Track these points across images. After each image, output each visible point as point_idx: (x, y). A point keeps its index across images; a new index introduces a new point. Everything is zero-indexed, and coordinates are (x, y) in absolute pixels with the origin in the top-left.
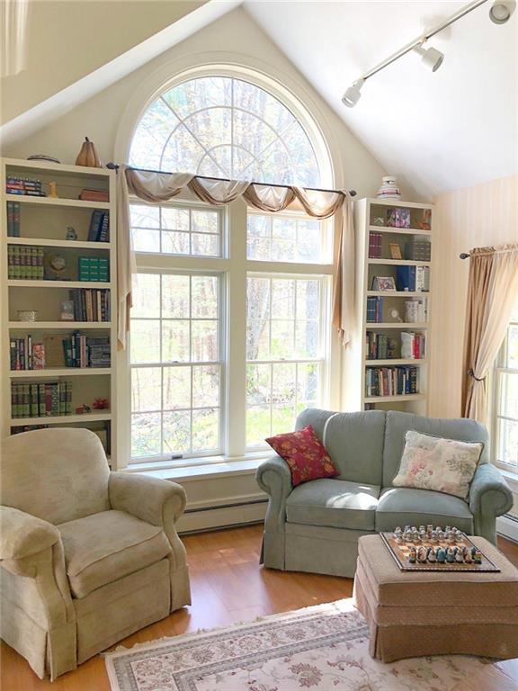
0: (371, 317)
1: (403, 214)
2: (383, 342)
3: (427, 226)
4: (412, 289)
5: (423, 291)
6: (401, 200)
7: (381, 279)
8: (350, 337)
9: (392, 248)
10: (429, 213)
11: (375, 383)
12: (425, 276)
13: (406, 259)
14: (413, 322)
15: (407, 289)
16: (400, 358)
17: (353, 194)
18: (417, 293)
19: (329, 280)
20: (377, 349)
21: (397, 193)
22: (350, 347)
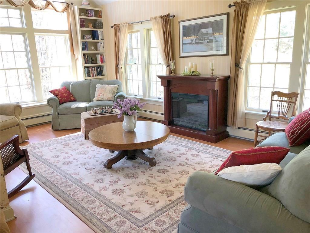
0: (84, 49)
1: (91, 12)
2: (90, 58)
3: (101, 16)
4: (98, 39)
5: (101, 40)
6: (90, 7)
7: (86, 35)
8: (78, 56)
9: (89, 24)
10: (101, 11)
11: (89, 72)
12: (102, 34)
13: (95, 28)
14: (100, 50)
15: (96, 39)
16: (97, 63)
17: (72, 4)
18: (100, 40)
19: (68, 36)
20: (88, 61)
21: (88, 4)
22: (78, 60)
